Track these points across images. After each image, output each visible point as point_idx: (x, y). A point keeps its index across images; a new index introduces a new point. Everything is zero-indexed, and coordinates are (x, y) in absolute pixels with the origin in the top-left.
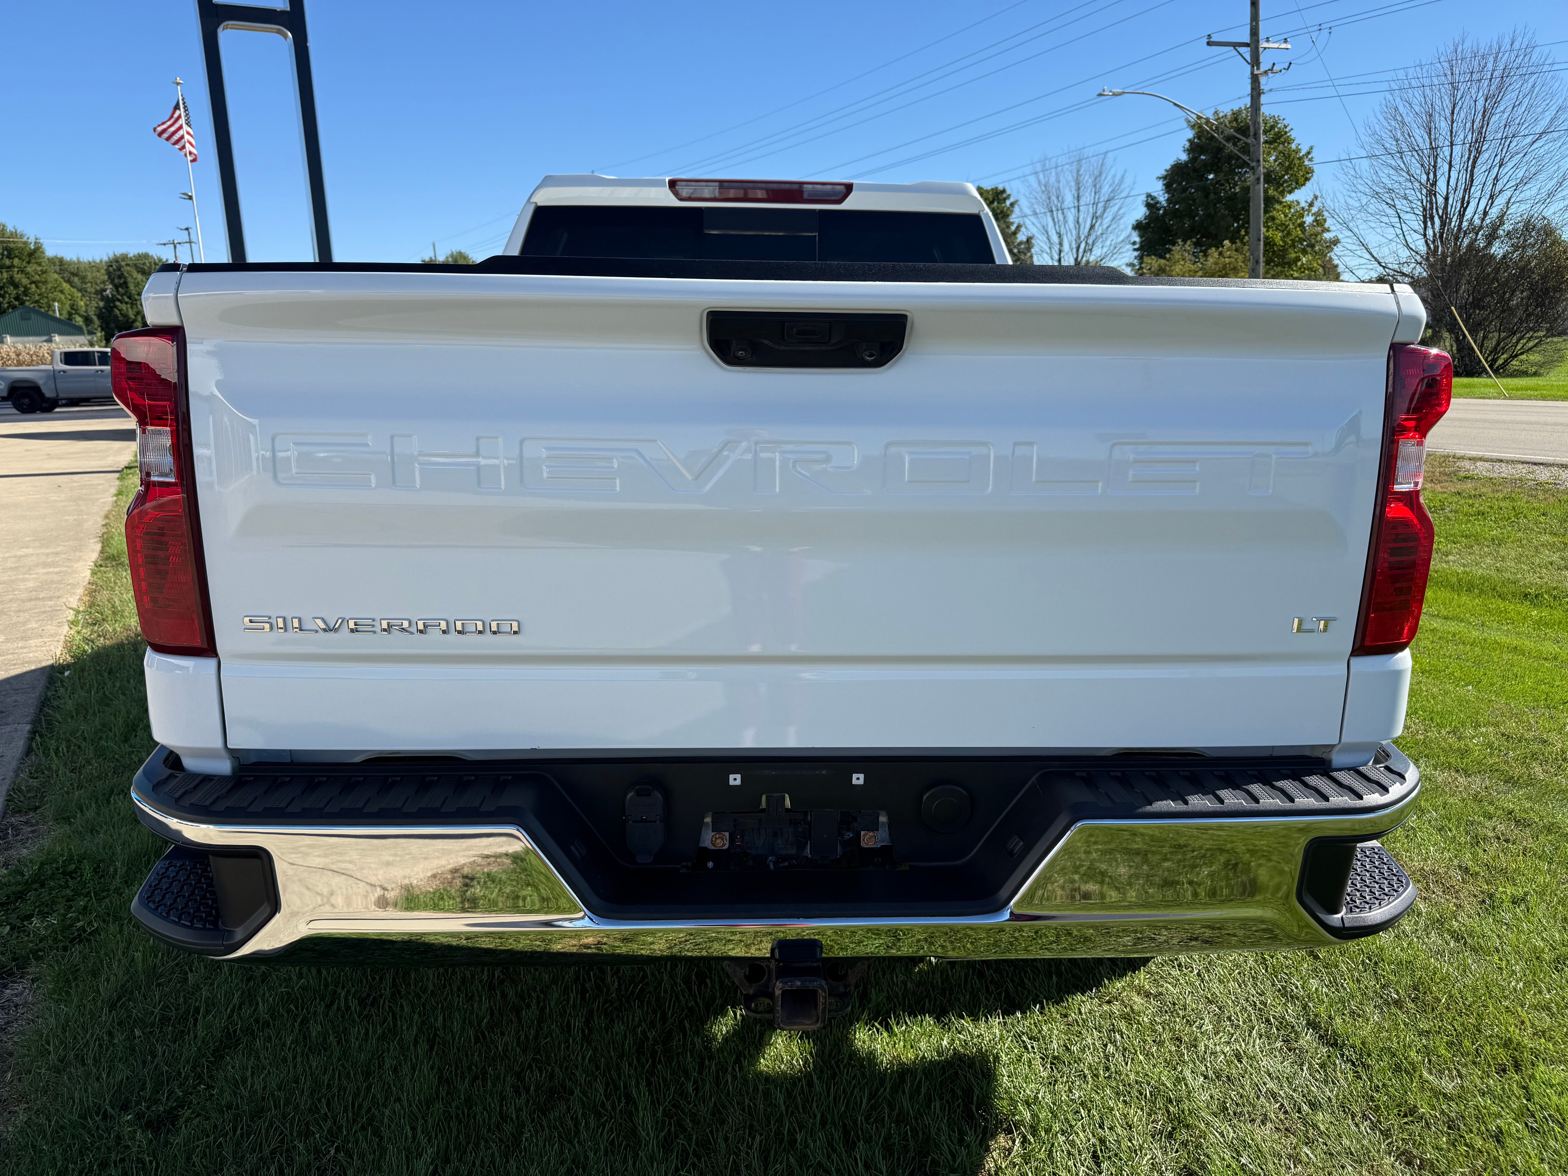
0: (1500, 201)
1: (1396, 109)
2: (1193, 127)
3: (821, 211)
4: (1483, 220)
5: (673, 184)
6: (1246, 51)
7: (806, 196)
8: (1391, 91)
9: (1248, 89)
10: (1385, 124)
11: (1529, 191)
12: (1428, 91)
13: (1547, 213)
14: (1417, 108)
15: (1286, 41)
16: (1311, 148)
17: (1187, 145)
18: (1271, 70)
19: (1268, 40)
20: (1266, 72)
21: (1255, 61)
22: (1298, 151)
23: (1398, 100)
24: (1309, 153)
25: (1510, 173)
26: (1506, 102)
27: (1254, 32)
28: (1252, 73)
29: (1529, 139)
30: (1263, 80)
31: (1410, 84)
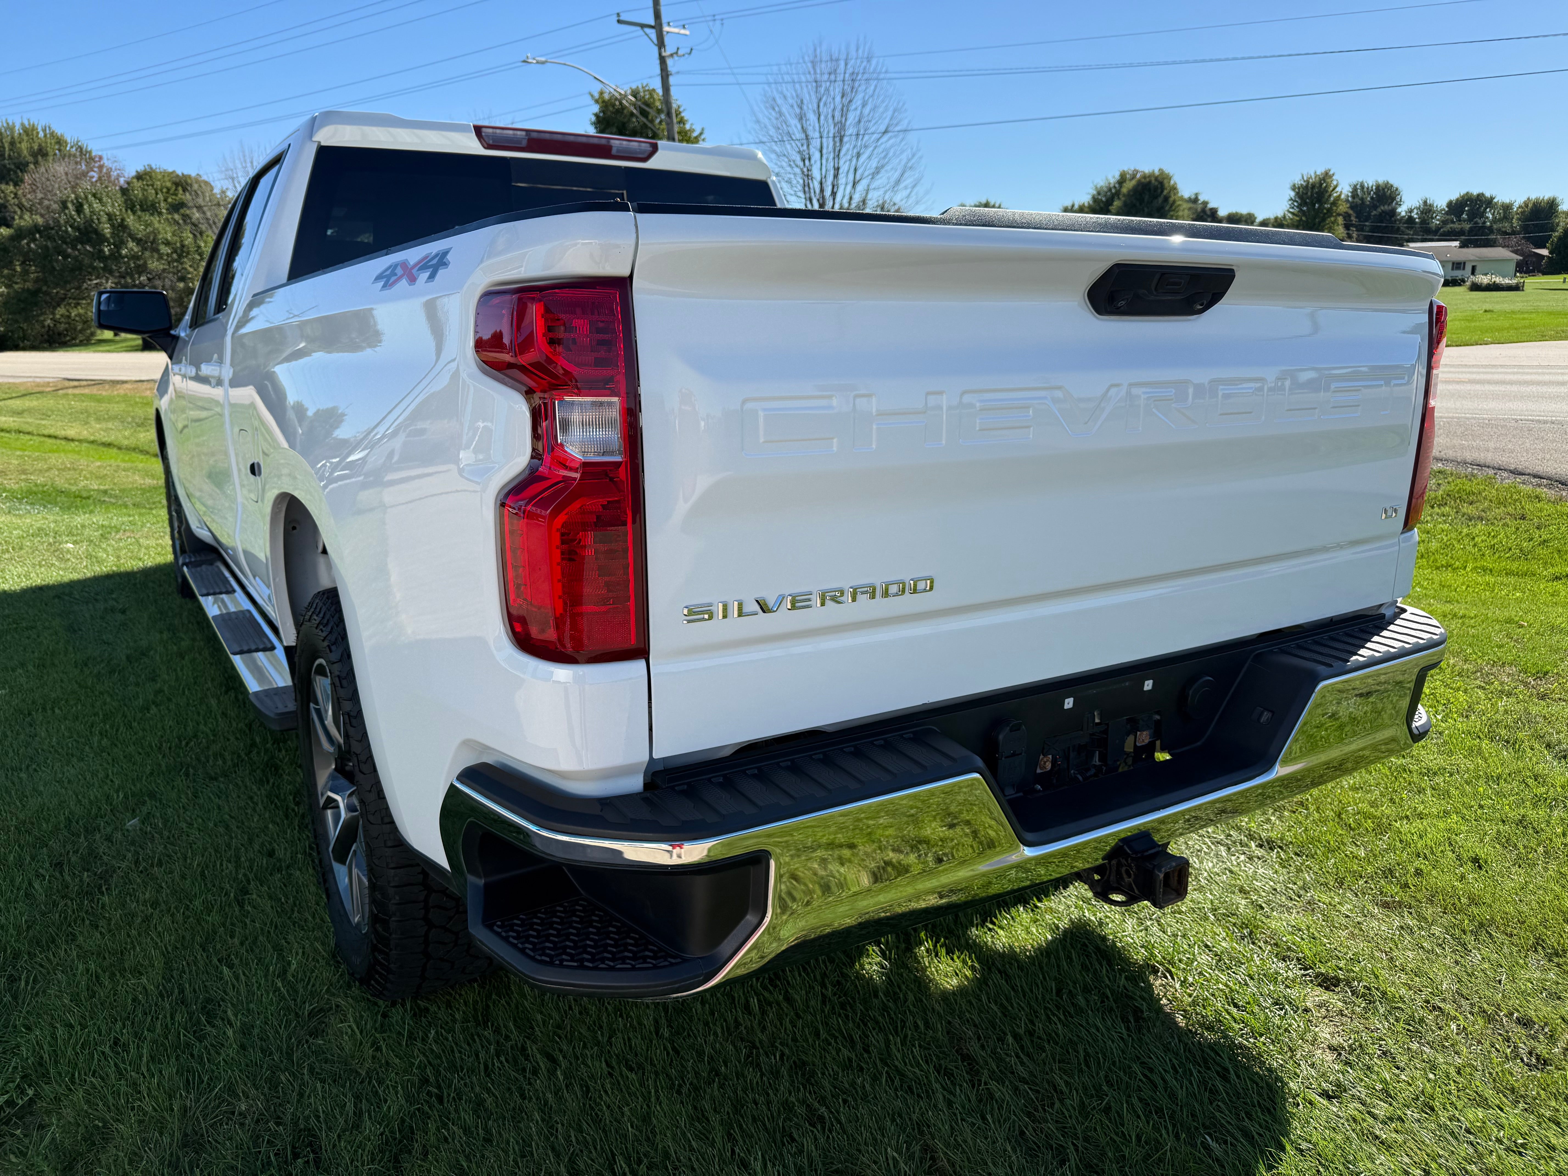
0: (860, 187)
1: (774, 99)
2: (597, 101)
3: (626, 168)
4: (850, 203)
5: (478, 130)
6: (652, 33)
7: (614, 152)
8: (769, 84)
9: (658, 70)
10: (767, 113)
11: (880, 180)
12: (797, 86)
13: (897, 198)
14: (790, 101)
15: (684, 27)
16: (703, 129)
17: (594, 119)
18: (677, 53)
19: (669, 24)
20: (672, 55)
21: (661, 44)
22: (693, 131)
23: (775, 92)
24: (701, 134)
25: (867, 164)
26: (858, 102)
27: (657, 15)
28: (660, 54)
29: (875, 136)
30: (670, 62)
31: (783, 79)
